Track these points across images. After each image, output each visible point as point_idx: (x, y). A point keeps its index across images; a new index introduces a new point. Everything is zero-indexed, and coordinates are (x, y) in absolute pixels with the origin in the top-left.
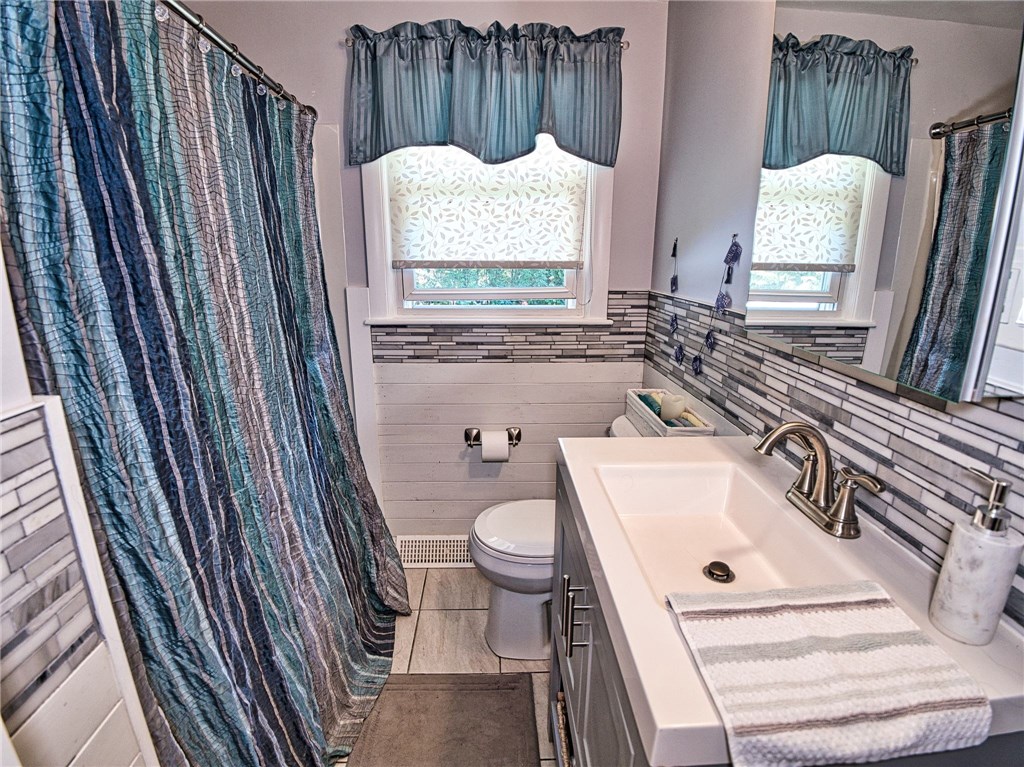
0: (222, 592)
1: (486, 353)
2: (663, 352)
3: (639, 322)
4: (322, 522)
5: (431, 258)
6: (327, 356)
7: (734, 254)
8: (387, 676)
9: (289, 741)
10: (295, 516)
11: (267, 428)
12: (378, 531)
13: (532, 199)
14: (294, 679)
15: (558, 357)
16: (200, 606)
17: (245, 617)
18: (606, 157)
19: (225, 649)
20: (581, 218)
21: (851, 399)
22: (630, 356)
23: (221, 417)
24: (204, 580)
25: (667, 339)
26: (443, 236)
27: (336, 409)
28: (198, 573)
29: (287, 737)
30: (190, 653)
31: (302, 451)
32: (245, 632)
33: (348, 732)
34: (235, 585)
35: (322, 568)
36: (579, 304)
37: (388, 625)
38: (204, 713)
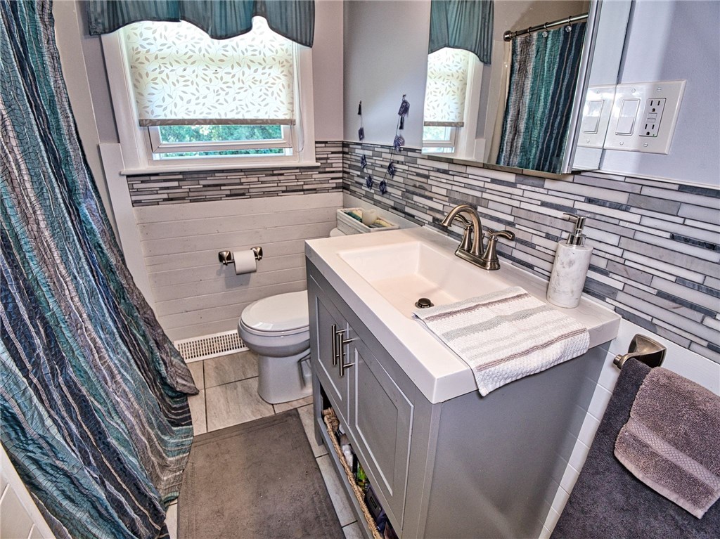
0: (56, 395)
1: (228, 192)
2: (357, 182)
3: (337, 163)
4: (117, 336)
5: (173, 117)
6: (93, 203)
7: (404, 109)
8: (192, 438)
9: (133, 498)
10: (96, 332)
11: (58, 261)
12: (161, 338)
13: (253, 69)
14: (126, 453)
15: (283, 192)
16: (41, 408)
17: (78, 413)
18: (306, 38)
19: (68, 440)
20: (290, 86)
21: (488, 191)
22: (333, 188)
23: (18, 251)
24: (39, 387)
25: (359, 173)
26: (182, 99)
27: (108, 246)
28: (32, 382)
29: (131, 495)
30: (41, 448)
31: (90, 280)
32: (81, 425)
33: (173, 483)
34: (65, 388)
35: (125, 370)
36: (295, 152)
37: (183, 404)
38: (63, 492)
